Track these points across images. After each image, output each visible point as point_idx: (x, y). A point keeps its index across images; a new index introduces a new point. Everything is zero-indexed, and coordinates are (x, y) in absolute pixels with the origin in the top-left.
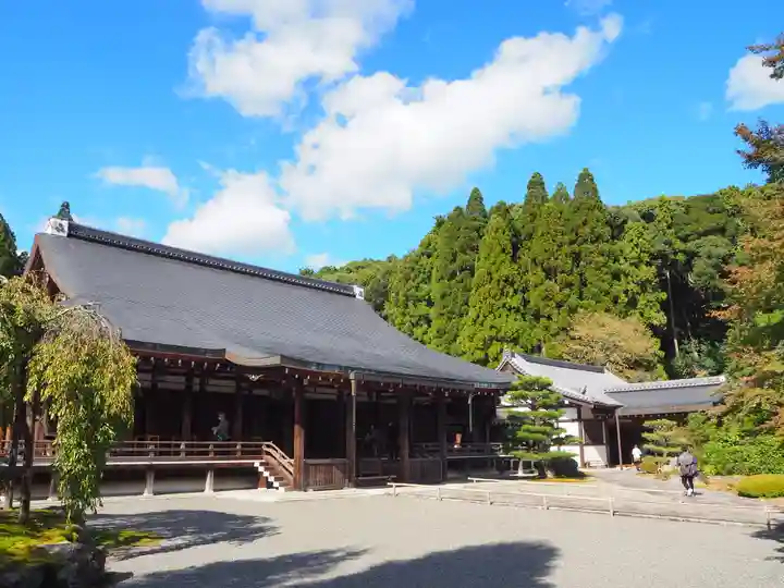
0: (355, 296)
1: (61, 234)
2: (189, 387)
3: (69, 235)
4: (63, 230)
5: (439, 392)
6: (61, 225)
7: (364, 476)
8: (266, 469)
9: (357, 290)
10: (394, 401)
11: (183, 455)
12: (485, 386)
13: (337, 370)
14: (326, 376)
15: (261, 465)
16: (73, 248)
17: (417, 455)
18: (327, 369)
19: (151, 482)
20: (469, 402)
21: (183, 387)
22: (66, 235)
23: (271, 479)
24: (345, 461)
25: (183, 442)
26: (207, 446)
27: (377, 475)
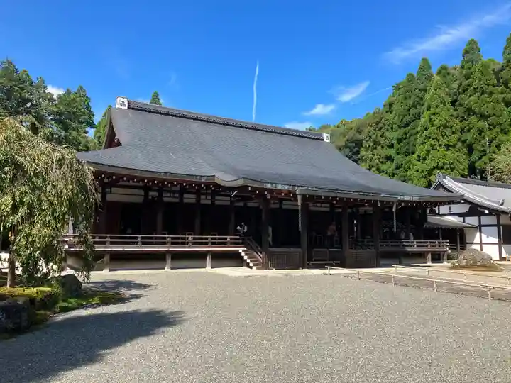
0: (323, 140)
1: (123, 107)
2: (198, 201)
3: (129, 108)
4: (124, 105)
5: (373, 204)
6: (123, 102)
7: (315, 260)
8: (246, 255)
9: (326, 136)
10: (340, 210)
11: (190, 244)
12: (407, 198)
13: (286, 187)
14: (280, 192)
15: (243, 251)
16: (130, 115)
17: (359, 247)
18: (279, 187)
19: (169, 261)
20: (394, 210)
21: (194, 201)
22: (126, 108)
23: (248, 261)
24: (299, 250)
25: (190, 237)
26: (207, 239)
27: (326, 260)
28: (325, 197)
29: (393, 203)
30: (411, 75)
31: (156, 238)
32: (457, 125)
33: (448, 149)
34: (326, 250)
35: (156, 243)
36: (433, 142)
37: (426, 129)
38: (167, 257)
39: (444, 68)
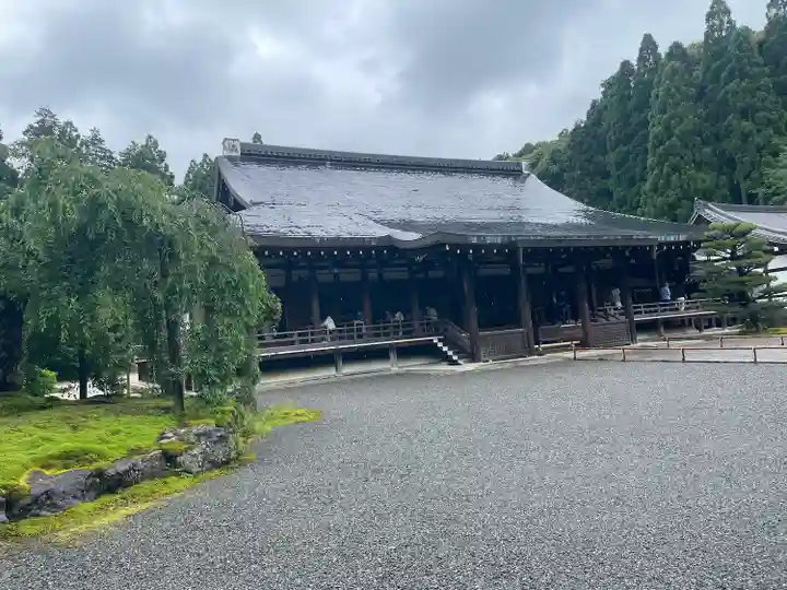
0: (520, 171)
1: (234, 154)
2: (364, 278)
3: (243, 154)
4: (236, 151)
5: (617, 252)
6: (234, 146)
8: (445, 345)
10: (570, 269)
12: (671, 239)
13: (499, 240)
14: (489, 248)
15: (440, 340)
18: (489, 240)
19: (340, 363)
20: (655, 259)
21: (358, 277)
22: (239, 154)
23: (450, 353)
24: (521, 330)
27: (558, 341)
28: (554, 249)
29: (651, 247)
30: (625, 64)
36: (677, 159)
37: (661, 143)
39: (677, 45)
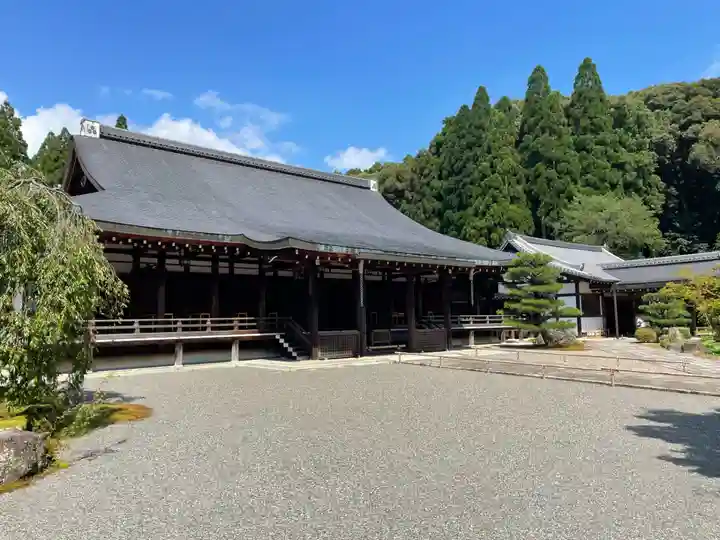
0: (369, 188)
1: (92, 135)
2: (215, 270)
3: (101, 136)
4: (95, 133)
5: (442, 270)
6: (93, 127)
7: (375, 345)
8: (286, 341)
9: (372, 183)
10: (404, 279)
11: (209, 330)
12: (486, 263)
13: (344, 250)
14: (335, 256)
15: (283, 337)
16: (105, 148)
17: (424, 326)
18: (335, 250)
19: (180, 353)
20: (471, 278)
21: (209, 270)
22: (98, 136)
23: (290, 350)
24: (356, 332)
25: (209, 319)
26: (231, 322)
27: (387, 344)
28: (391, 262)
29: (470, 269)
30: (464, 108)
31: (156, 323)
32: (522, 172)
33: (512, 202)
34: (387, 330)
35: (155, 330)
36: (496, 192)
38: (177, 349)
39: (505, 99)
